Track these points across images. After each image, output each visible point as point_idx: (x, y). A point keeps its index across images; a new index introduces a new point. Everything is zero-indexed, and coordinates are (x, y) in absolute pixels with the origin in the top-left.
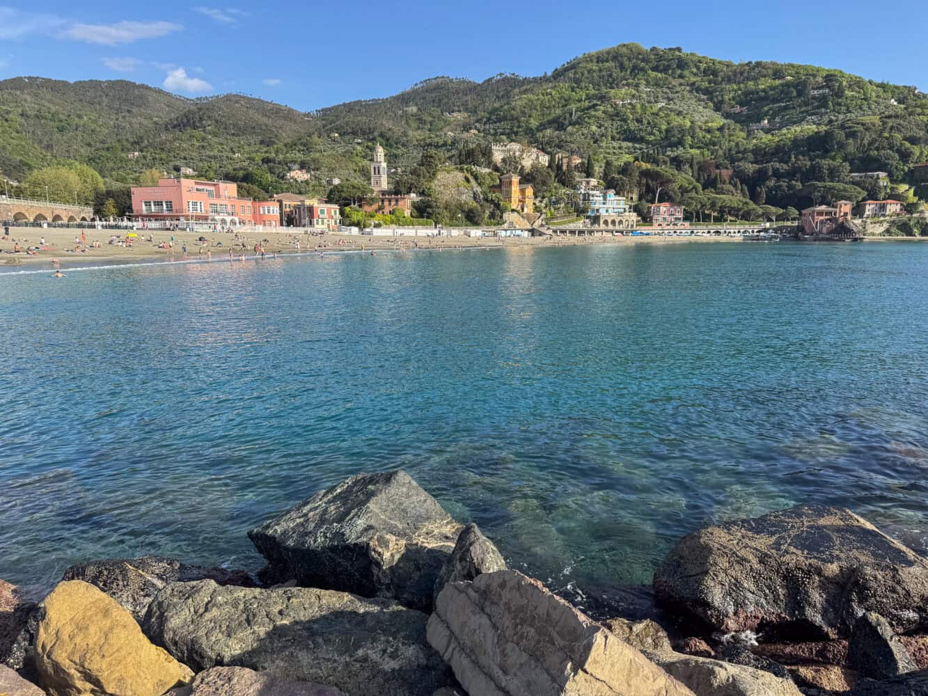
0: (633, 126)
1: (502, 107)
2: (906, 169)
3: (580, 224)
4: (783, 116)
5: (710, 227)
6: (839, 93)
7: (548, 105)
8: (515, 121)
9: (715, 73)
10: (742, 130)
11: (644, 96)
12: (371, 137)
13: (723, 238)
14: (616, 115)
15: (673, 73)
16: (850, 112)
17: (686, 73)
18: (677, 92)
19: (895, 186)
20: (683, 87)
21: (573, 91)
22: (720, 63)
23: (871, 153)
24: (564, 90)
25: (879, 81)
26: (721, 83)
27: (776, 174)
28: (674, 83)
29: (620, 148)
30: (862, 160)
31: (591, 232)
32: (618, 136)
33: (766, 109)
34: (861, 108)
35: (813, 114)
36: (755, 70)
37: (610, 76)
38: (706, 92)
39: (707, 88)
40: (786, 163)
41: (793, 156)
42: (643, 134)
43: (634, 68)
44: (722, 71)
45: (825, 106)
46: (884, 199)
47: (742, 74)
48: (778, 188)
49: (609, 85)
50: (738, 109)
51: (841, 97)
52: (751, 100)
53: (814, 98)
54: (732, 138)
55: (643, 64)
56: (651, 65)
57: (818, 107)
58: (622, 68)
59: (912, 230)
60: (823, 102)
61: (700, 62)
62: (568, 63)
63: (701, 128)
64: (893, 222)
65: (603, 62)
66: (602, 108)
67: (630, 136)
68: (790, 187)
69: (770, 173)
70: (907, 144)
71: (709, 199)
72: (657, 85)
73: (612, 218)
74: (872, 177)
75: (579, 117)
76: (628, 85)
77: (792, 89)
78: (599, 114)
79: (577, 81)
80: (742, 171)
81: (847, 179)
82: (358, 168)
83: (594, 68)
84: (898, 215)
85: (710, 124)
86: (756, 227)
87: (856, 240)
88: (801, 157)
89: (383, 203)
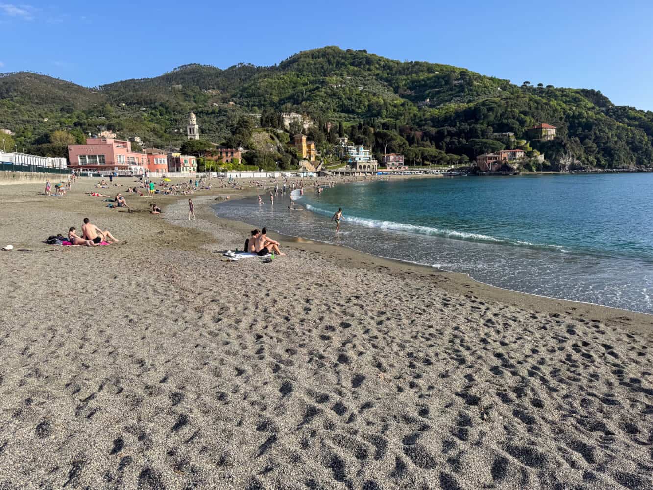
0: (346, 102)
1: (250, 87)
2: (523, 130)
3: (344, 168)
4: (439, 97)
5: (420, 169)
6: (470, 84)
7: (282, 86)
8: (261, 97)
9: (390, 68)
10: (415, 106)
11: (348, 82)
12: (153, 107)
13: (430, 176)
14: (333, 95)
15: (364, 67)
16: (479, 95)
17: (372, 67)
18: (368, 80)
19: (519, 141)
20: (371, 77)
21: (298, 77)
22: (392, 61)
23: (504, 120)
24: (292, 76)
25: (490, 76)
26: (395, 75)
27: (449, 133)
28: (365, 74)
29: (340, 117)
30: (498, 125)
31: (353, 173)
32: (337, 109)
33: (427, 92)
34: (485, 93)
35: (456, 96)
36: (415, 67)
37: (322, 67)
38: (387, 80)
39: (387, 78)
40: (454, 127)
41: (458, 123)
42: (353, 108)
43: (338, 63)
44: (395, 67)
45: (463, 91)
46: (514, 149)
47: (408, 69)
48: (452, 143)
49: (322, 74)
50: (408, 92)
51: (471, 86)
52: (416, 86)
53: (455, 86)
54: (410, 111)
55: (343, 61)
56: (349, 61)
57: (459, 92)
58: (329, 62)
59: (531, 167)
60: (461, 88)
61: (380, 60)
62: (290, 58)
63: (390, 104)
64: (521, 163)
65: (316, 58)
66: (323, 90)
67: (344, 109)
68: (459, 142)
69: (446, 133)
70: (523, 116)
71: (420, 151)
72: (354, 75)
73: (364, 164)
74: (505, 135)
75: (308, 96)
76: (335, 74)
77: (441, 80)
78: (323, 93)
79: (301, 71)
80: (428, 132)
81: (492, 137)
82: (149, 129)
83: (311, 62)
84: (523, 159)
85: (395, 102)
86: (446, 168)
87: (515, 174)
88: (463, 123)
89: (221, 155)
